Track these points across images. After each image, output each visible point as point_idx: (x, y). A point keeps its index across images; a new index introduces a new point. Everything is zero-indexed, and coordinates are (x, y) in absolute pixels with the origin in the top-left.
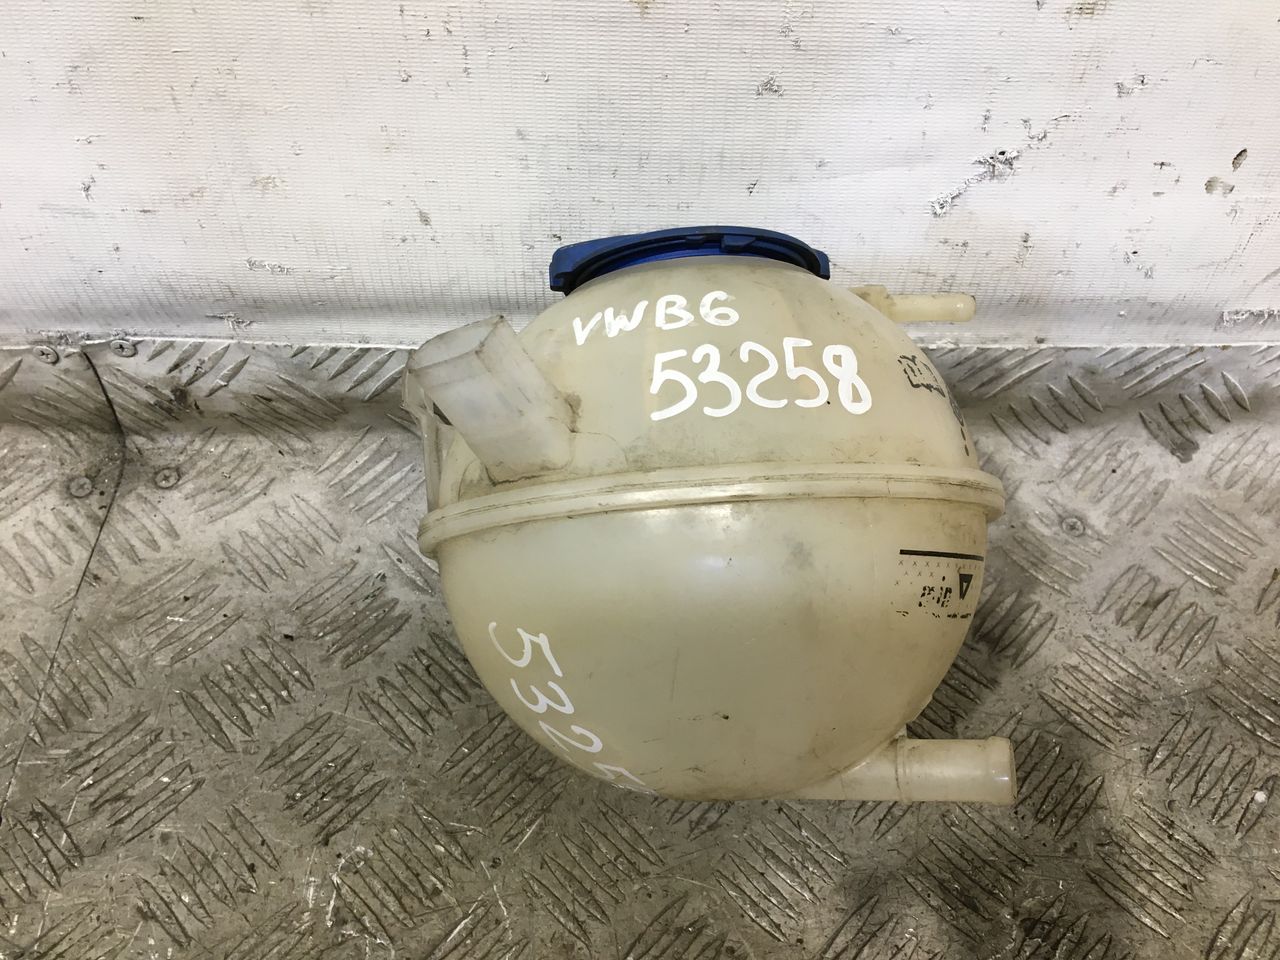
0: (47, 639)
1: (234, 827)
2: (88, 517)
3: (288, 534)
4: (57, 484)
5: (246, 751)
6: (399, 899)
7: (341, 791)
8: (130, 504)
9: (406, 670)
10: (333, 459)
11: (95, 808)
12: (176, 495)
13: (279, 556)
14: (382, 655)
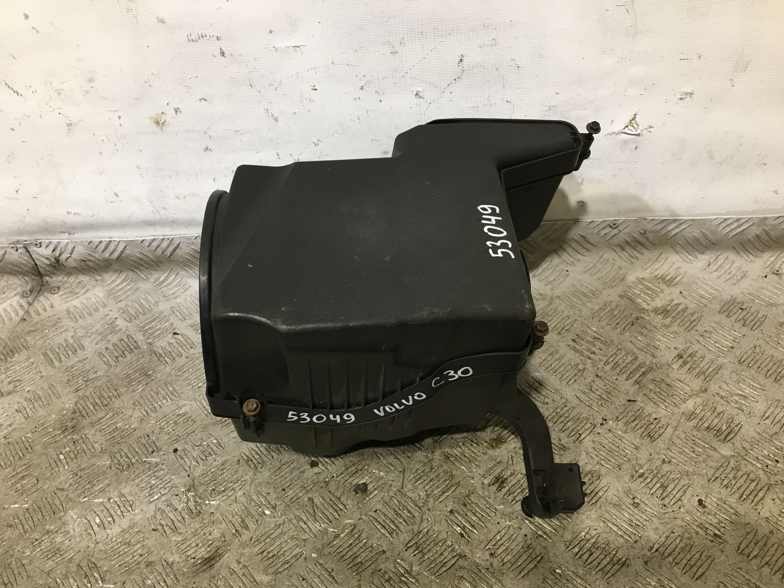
0: (6, 337)
1: (50, 388)
2: (27, 302)
3: (89, 306)
4: (20, 294)
5: (59, 368)
6: (94, 407)
7: (85, 379)
8: (41, 298)
9: (115, 345)
10: (109, 282)
11: (9, 383)
12: (56, 295)
13: (84, 313)
14: (109, 341)
